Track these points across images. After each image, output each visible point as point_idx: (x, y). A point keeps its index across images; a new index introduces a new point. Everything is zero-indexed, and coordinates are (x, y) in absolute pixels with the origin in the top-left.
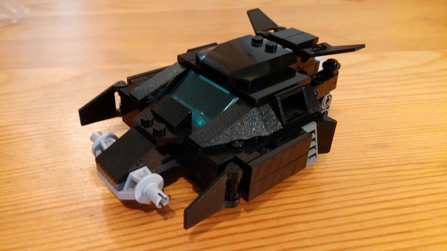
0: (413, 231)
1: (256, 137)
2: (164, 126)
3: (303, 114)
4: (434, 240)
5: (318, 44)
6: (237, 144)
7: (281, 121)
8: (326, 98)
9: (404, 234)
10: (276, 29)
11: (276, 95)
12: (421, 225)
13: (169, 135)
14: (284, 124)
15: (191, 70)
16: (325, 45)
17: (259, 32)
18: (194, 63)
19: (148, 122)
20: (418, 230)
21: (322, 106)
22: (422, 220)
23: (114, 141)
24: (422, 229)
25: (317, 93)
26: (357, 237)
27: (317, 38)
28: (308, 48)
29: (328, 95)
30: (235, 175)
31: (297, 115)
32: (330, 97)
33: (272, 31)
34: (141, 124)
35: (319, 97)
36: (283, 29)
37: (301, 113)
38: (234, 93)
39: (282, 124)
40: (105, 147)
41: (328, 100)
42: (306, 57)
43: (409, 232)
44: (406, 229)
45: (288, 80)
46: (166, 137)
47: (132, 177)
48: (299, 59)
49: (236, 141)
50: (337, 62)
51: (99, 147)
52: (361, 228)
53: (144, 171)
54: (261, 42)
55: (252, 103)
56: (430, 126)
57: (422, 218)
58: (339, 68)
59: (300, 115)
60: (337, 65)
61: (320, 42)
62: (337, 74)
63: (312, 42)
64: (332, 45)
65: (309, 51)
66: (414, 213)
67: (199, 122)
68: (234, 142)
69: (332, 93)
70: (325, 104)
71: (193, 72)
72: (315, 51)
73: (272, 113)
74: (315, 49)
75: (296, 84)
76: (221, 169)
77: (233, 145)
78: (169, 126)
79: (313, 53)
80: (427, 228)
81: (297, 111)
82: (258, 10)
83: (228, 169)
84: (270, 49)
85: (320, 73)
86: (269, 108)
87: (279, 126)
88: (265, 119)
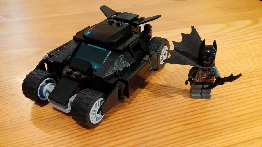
0: (218, 109)
1: (125, 68)
2: (80, 73)
3: (142, 53)
4: (229, 112)
5: (139, 18)
6: (118, 73)
7: (134, 58)
9: (214, 111)
10: (117, 14)
11: (129, 46)
12: (222, 106)
13: (83, 76)
14: (136, 59)
15: (82, 43)
16: (143, 18)
17: (109, 17)
18: (83, 38)
19: (70, 72)
20: (220, 108)
22: (222, 104)
24: (223, 108)
26: (193, 114)
27: (138, 15)
28: (136, 21)
30: (121, 86)
31: (140, 53)
33: (115, 15)
34: (67, 74)
36: (120, 14)
38: (109, 49)
39: (135, 59)
42: (136, 26)
43: (216, 109)
44: (215, 108)
45: (131, 38)
46: (82, 77)
47: (71, 101)
48: (133, 27)
50: (150, 25)
52: (194, 110)
54: (113, 22)
55: (119, 52)
56: (223, 60)
57: (222, 103)
60: (150, 27)
61: (139, 17)
62: (151, 31)
63: (136, 18)
64: (146, 17)
65: (136, 22)
66: (218, 101)
67: (95, 67)
68: (116, 72)
72: (139, 22)
73: (129, 54)
74: (139, 21)
76: (114, 85)
77: (116, 73)
78: (82, 72)
79: (139, 23)
80: (225, 107)
81: (139, 52)
82: (104, 6)
83: (118, 84)
84: (118, 25)
85: (143, 31)
86: (127, 52)
87: (134, 60)
88: (127, 59)
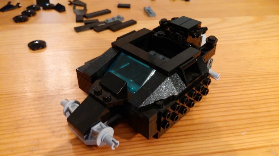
1: (171, 96)
2: (110, 94)
6: (160, 103)
8: (210, 61)
11: (181, 67)
13: (114, 100)
15: (122, 52)
19: (99, 92)
21: (207, 66)
23: (78, 105)
25: (204, 60)
27: (200, 23)
29: (211, 59)
32: (212, 60)
34: (94, 94)
35: (205, 62)
37: (197, 76)
38: (153, 67)
39: (186, 85)
40: (72, 110)
41: (211, 62)
46: (112, 102)
47: (93, 131)
49: (158, 101)
50: (215, 38)
51: (68, 110)
53: (100, 125)
55: (166, 74)
58: (217, 42)
59: (197, 77)
60: (215, 40)
62: (216, 45)
67: (132, 88)
68: (157, 101)
69: (213, 57)
70: (209, 65)
71: (123, 54)
73: (179, 78)
75: (192, 58)
77: (156, 103)
78: (114, 94)
81: (194, 75)
85: (204, 45)
86: (177, 76)
87: (184, 87)
88: (175, 84)
